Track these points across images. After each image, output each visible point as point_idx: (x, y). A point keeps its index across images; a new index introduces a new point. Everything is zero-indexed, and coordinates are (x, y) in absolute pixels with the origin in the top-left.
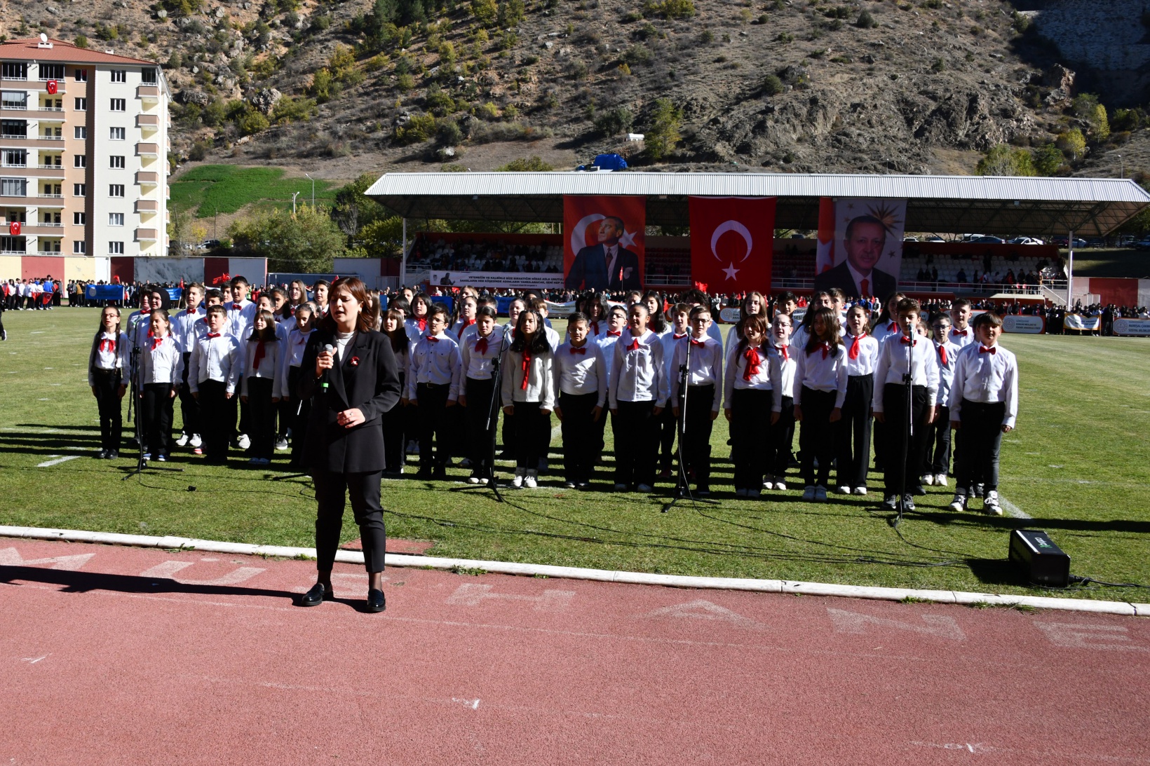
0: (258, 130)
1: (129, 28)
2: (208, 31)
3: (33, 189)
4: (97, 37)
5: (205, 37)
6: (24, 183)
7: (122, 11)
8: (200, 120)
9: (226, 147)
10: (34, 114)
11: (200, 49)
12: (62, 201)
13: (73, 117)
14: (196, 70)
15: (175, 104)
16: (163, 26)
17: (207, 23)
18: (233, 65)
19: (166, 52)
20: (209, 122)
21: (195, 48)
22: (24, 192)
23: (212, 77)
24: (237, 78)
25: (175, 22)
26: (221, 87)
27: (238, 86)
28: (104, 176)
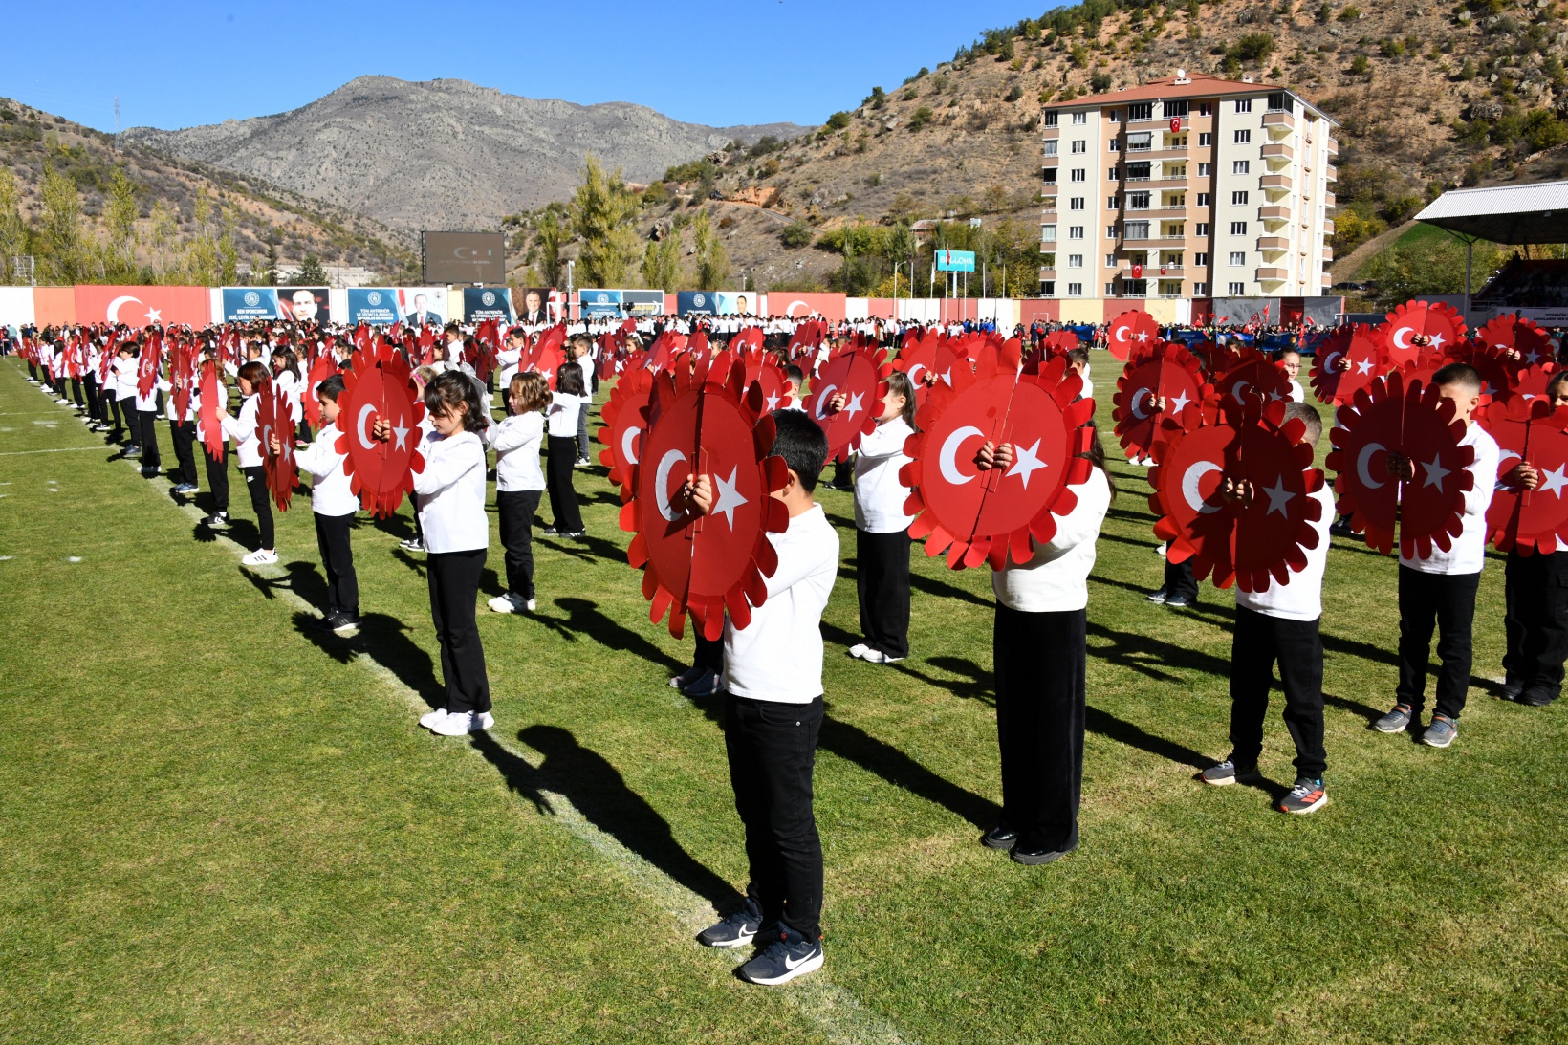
0: (1554, 143)
1: (1419, 39)
2: (1522, 28)
3: (1155, 231)
4: (1380, 55)
5: (1516, 36)
6: (1147, 225)
7: (1416, 21)
8: (1487, 138)
9: (1509, 168)
10: (1157, 155)
11: (1506, 52)
12: (1182, 242)
13: (1196, 153)
14: (1494, 78)
15: (1461, 121)
16: (1464, 30)
17: (1523, 18)
18: (1548, 68)
19: (1461, 61)
20: (1497, 138)
21: (1498, 51)
22: (1147, 235)
23: (1515, 83)
24: (1550, 81)
25: (1479, 24)
26: (1525, 95)
27: (1549, 90)
28: (1227, 212)
